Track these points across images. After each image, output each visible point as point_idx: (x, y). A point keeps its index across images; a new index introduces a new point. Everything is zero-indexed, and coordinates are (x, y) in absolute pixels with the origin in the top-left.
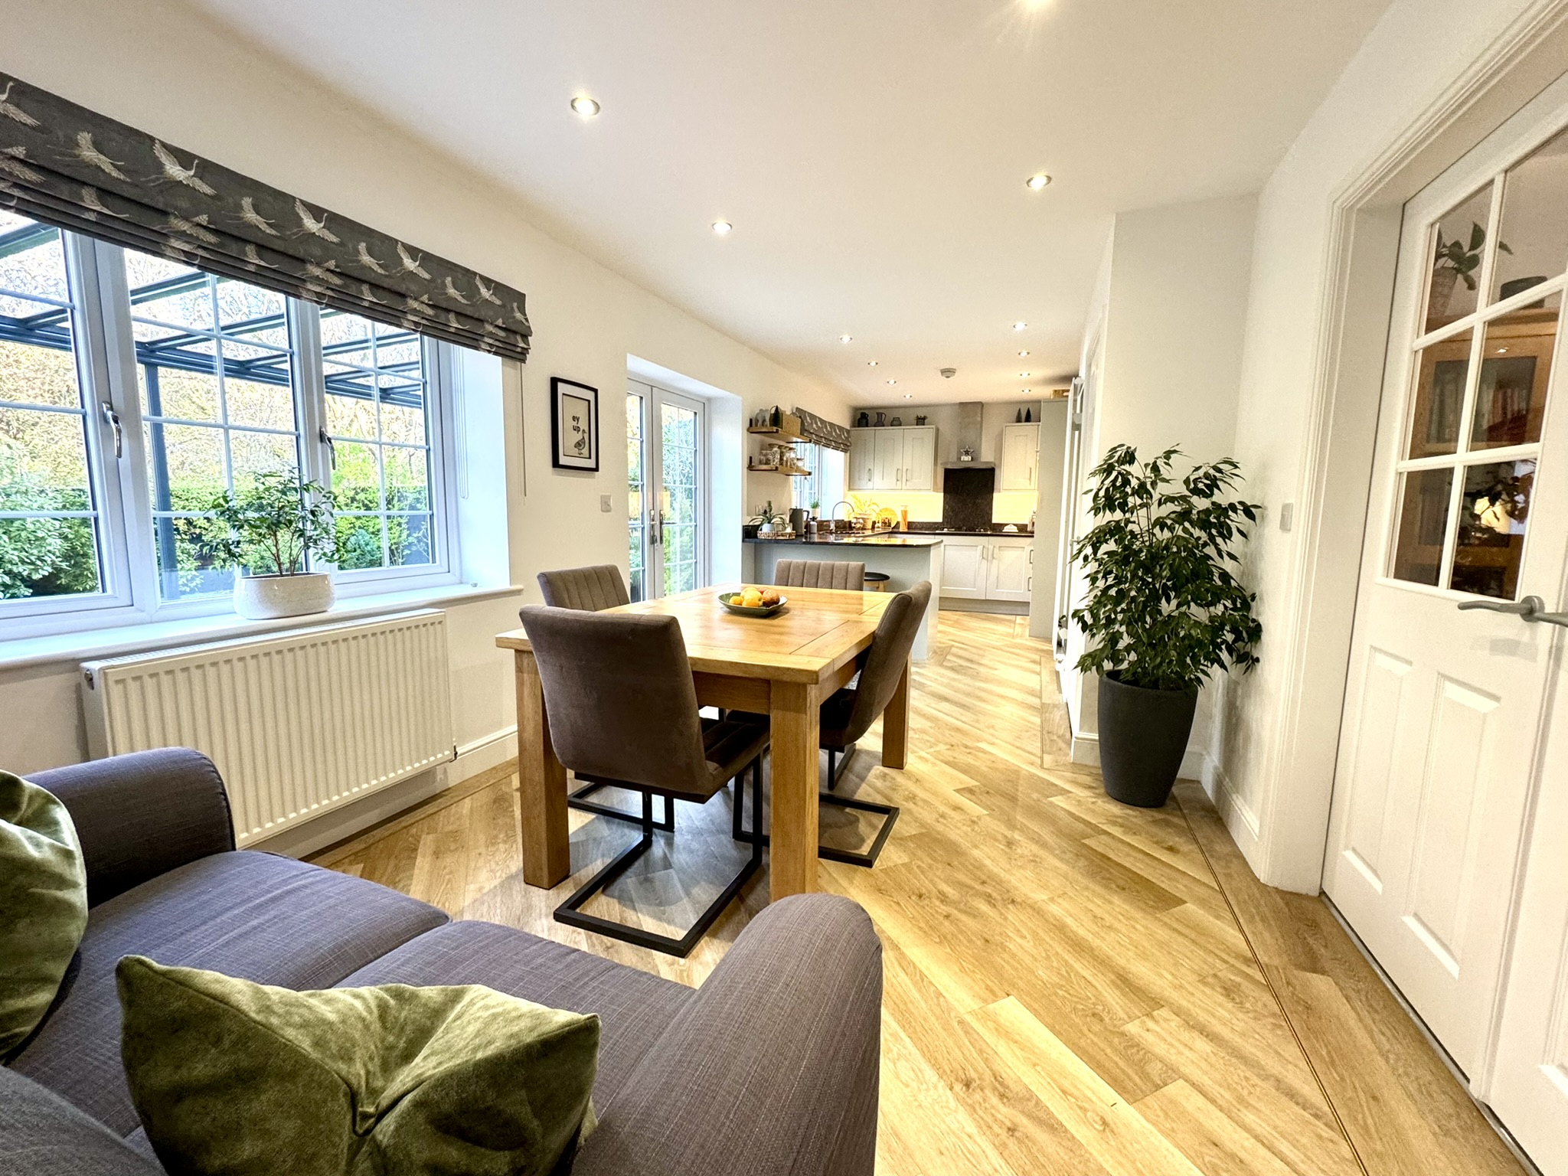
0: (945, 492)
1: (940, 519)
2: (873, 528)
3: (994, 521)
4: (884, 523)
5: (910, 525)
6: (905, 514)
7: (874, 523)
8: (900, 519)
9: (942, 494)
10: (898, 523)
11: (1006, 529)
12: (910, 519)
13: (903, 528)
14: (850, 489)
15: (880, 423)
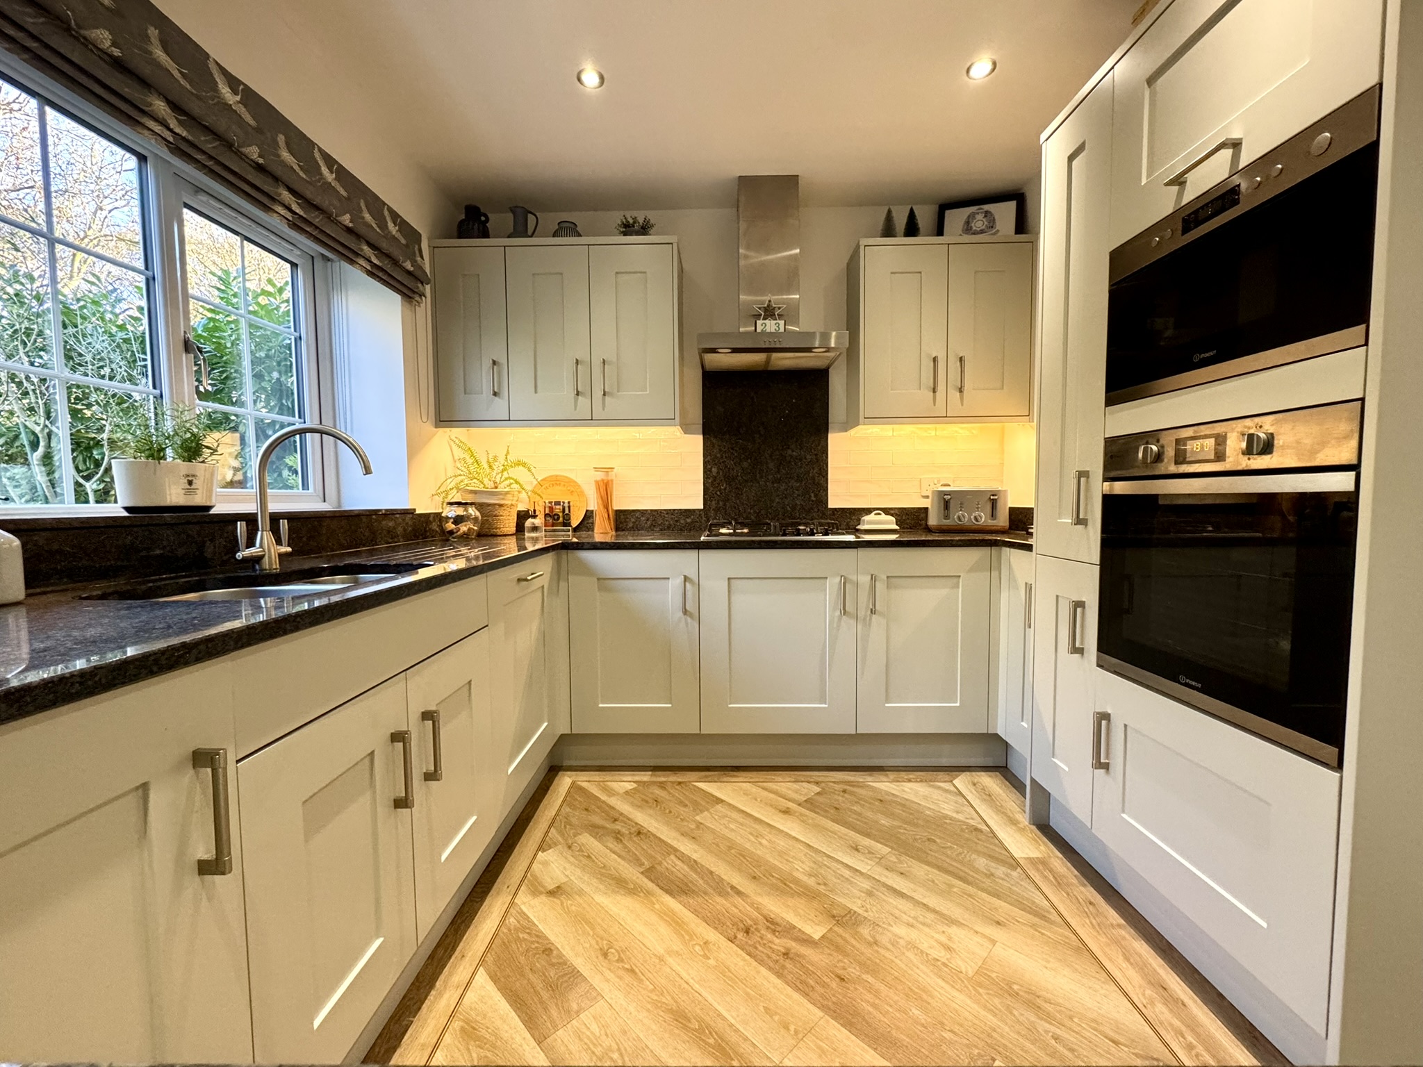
0: (704, 434)
1: (697, 503)
2: (520, 528)
3: (833, 503)
4: (551, 516)
5: (623, 520)
6: (605, 490)
7: (523, 516)
8: (593, 504)
9: (700, 438)
10: (589, 515)
11: (868, 522)
12: (618, 505)
13: (603, 532)
14: (445, 416)
15: (521, 230)
